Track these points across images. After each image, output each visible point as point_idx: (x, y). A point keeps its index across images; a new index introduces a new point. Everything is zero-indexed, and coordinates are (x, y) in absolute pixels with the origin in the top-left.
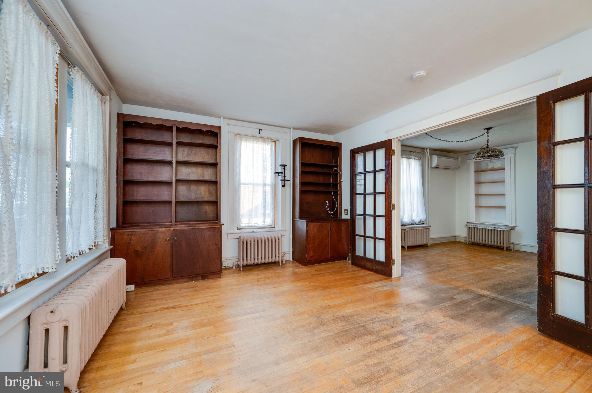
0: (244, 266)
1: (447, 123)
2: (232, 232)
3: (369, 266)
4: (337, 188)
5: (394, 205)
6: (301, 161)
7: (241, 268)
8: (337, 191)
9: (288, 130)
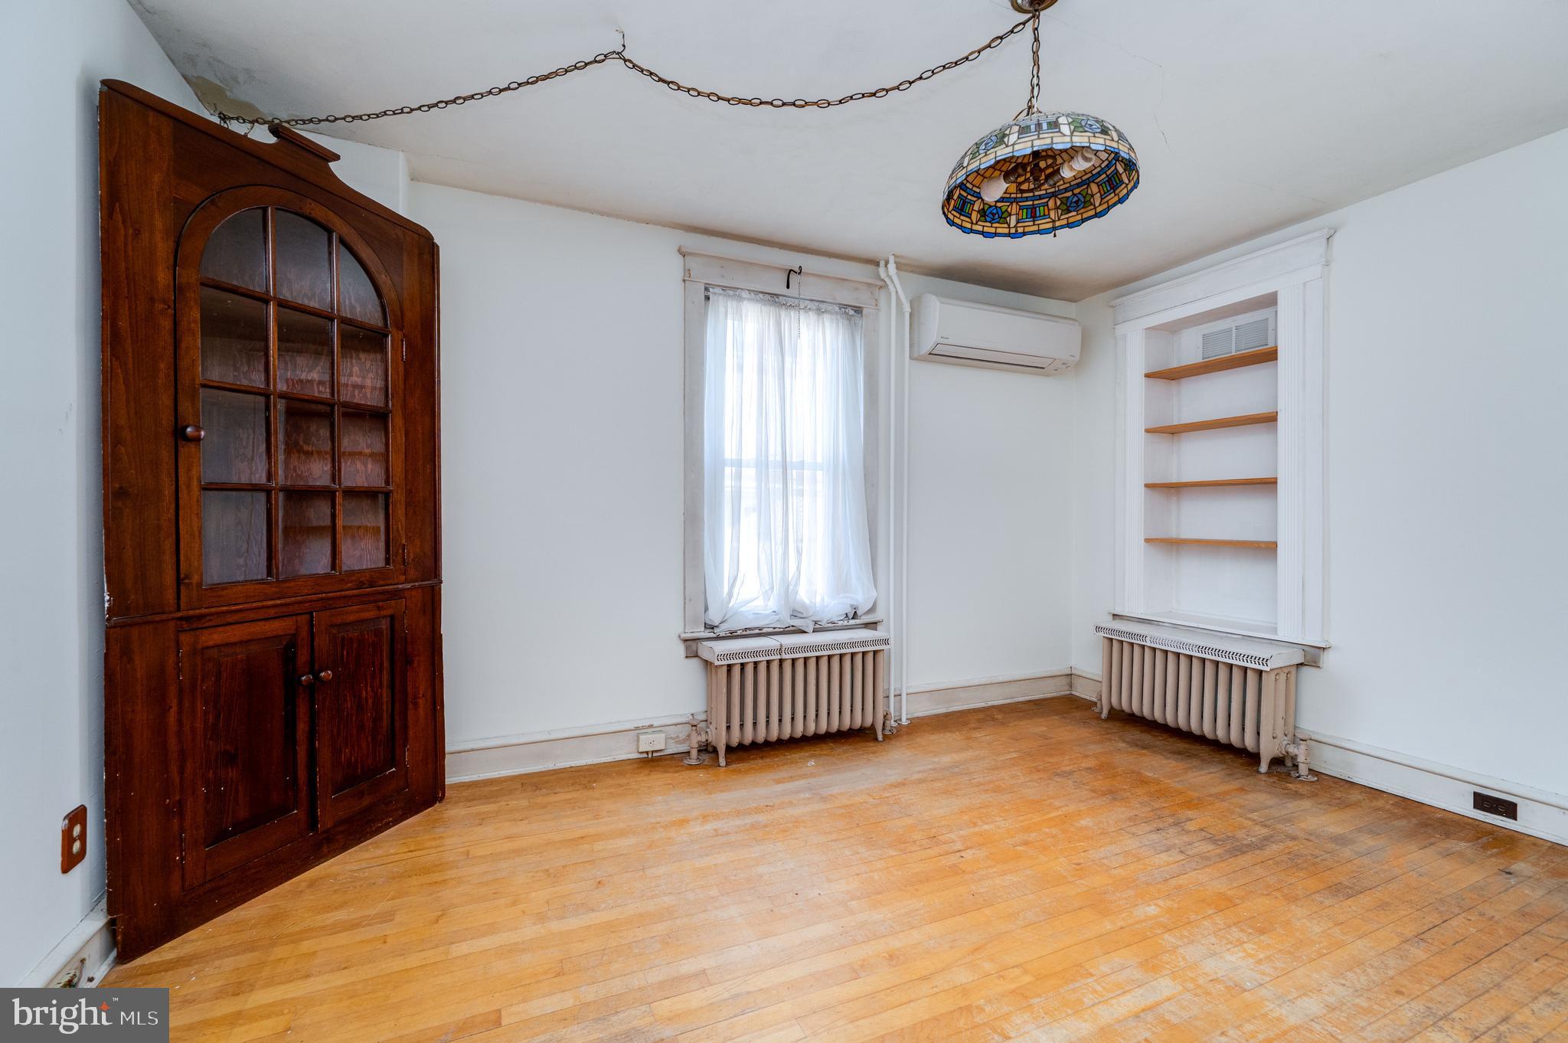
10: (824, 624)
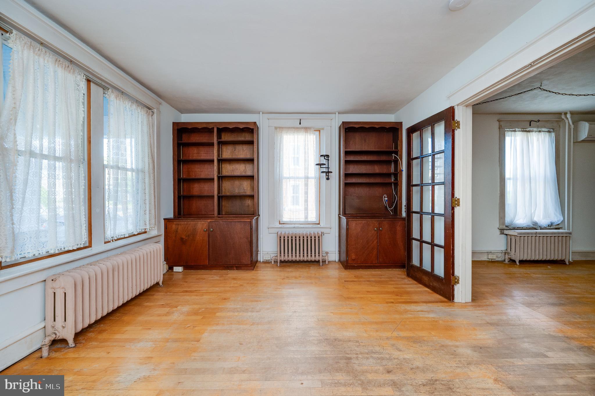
0: (281, 262)
1: (534, 62)
2: (274, 226)
3: (426, 281)
4: (396, 179)
5: (459, 199)
6: (345, 149)
7: (279, 263)
8: (397, 182)
9: (334, 115)
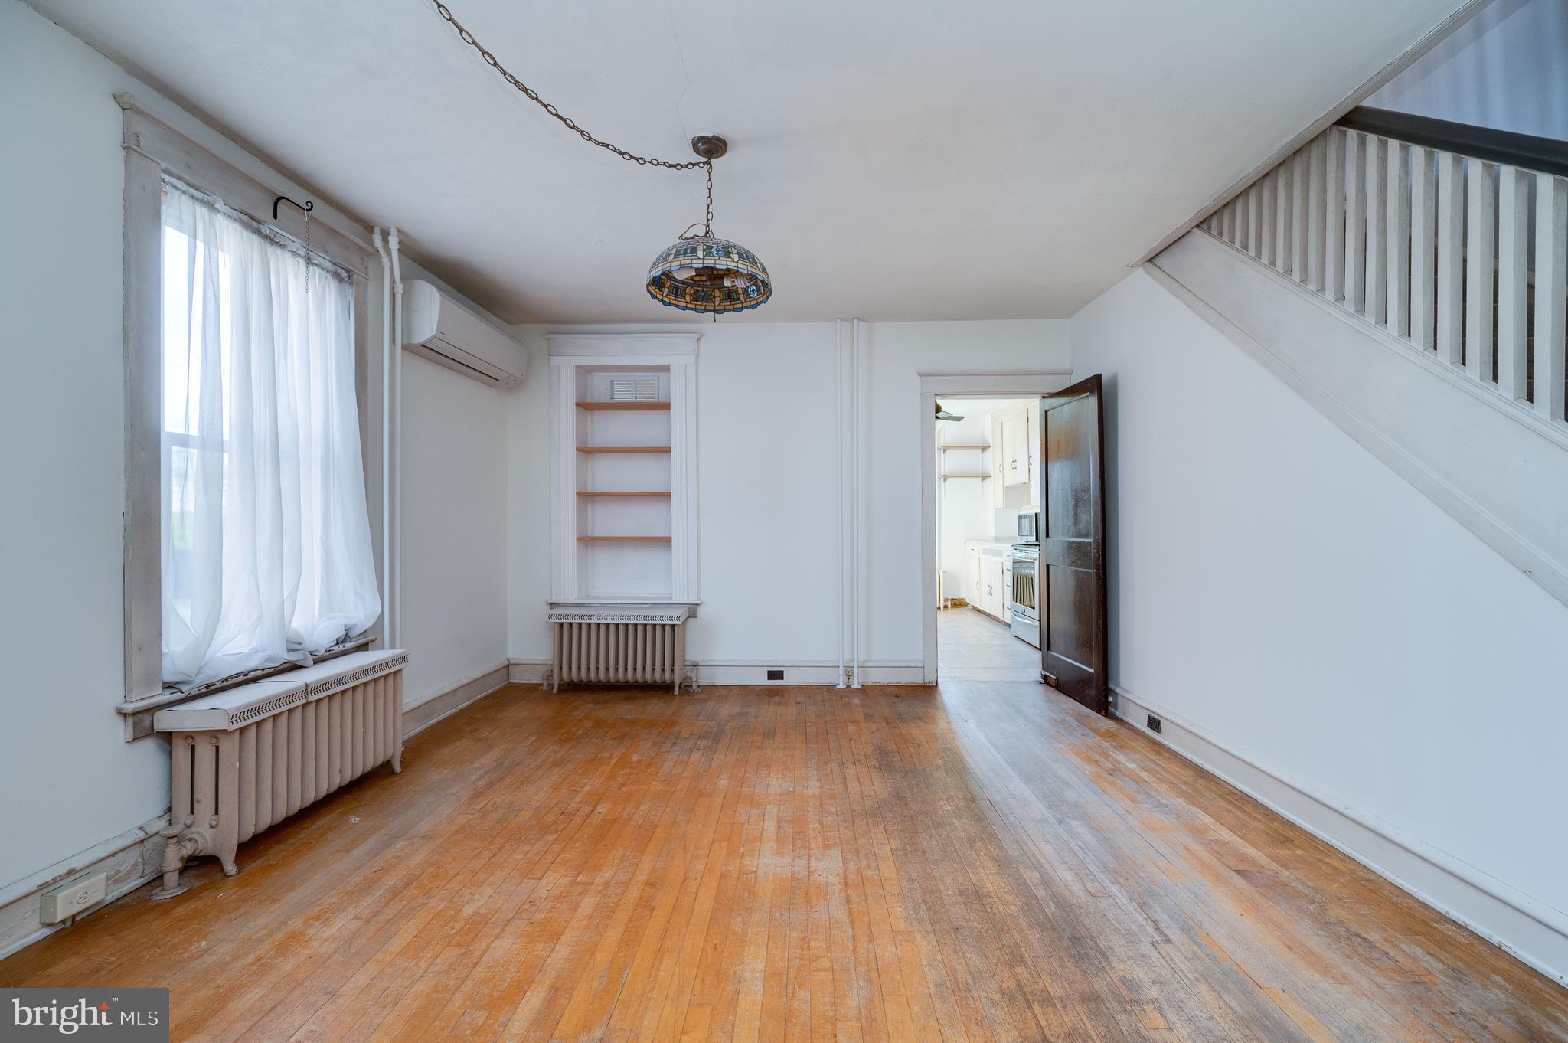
10: (321, 653)
